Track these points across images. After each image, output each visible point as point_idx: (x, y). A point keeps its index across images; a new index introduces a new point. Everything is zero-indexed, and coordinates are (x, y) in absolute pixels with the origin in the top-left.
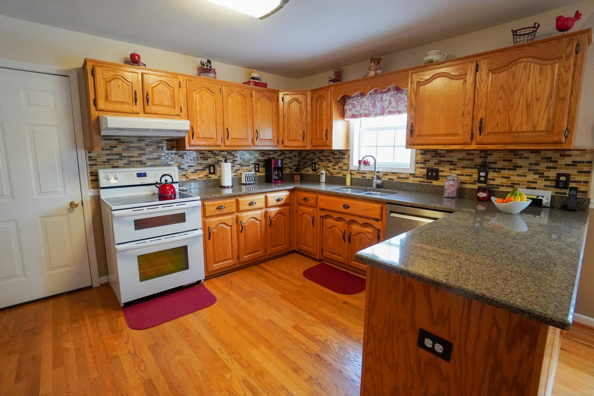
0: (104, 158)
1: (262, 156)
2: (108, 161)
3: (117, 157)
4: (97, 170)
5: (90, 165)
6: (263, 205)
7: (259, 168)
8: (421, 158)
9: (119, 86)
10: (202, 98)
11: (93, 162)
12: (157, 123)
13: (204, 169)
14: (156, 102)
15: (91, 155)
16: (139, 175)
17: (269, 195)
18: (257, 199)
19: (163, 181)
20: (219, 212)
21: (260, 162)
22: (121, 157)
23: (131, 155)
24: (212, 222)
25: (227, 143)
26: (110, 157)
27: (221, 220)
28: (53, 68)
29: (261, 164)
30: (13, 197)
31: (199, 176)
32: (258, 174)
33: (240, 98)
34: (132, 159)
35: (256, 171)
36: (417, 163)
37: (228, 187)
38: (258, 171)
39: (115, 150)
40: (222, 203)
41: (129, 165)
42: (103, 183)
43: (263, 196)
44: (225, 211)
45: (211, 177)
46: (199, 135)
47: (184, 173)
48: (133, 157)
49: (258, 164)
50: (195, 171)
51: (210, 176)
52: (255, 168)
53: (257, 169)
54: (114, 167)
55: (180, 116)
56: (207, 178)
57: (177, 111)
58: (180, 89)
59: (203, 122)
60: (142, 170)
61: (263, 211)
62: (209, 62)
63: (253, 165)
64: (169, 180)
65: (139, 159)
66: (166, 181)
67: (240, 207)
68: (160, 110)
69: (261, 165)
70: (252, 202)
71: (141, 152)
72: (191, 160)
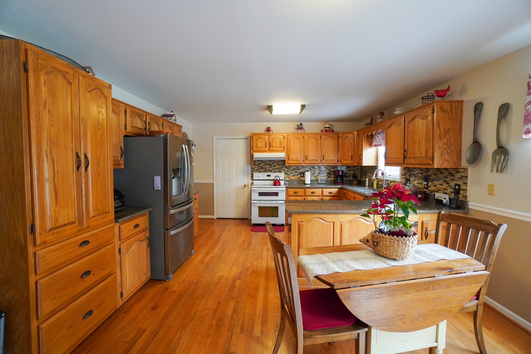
0: (256, 168)
1: (333, 169)
2: (258, 170)
3: (261, 168)
4: (253, 173)
5: (252, 171)
6: (321, 194)
7: (330, 175)
8: (404, 172)
9: (260, 142)
10: (294, 142)
11: (253, 170)
12: (271, 155)
13: (298, 175)
14: (274, 146)
15: (252, 167)
16: (268, 176)
17: (324, 190)
18: (316, 191)
19: (276, 179)
20: (294, 194)
21: (331, 172)
22: (263, 168)
23: (266, 167)
24: (291, 198)
25: (306, 162)
26: (258, 168)
27: (296, 198)
28: (243, 137)
29: (331, 173)
30: (229, 181)
31: (295, 178)
32: (330, 179)
33: (314, 140)
34: (266, 169)
35: (328, 177)
36: (402, 175)
37: (308, 184)
38: (330, 177)
39: (260, 165)
40: (297, 190)
41: (265, 171)
42: (254, 178)
43: (320, 190)
44: (298, 194)
45: (301, 179)
46: (292, 159)
47: (288, 176)
48: (267, 168)
49: (330, 173)
50: (294, 175)
51: (301, 178)
52: (328, 175)
53: (329, 176)
54: (259, 172)
55: (283, 151)
56: (299, 179)
57: (282, 149)
58: (284, 139)
59: (294, 153)
60: (269, 174)
61: (320, 198)
62: (301, 124)
63: (327, 174)
64: (278, 179)
65: (269, 169)
66: (277, 179)
67: (306, 193)
68: (275, 149)
69: (332, 174)
70: (314, 192)
71: (270, 166)
72: (292, 170)
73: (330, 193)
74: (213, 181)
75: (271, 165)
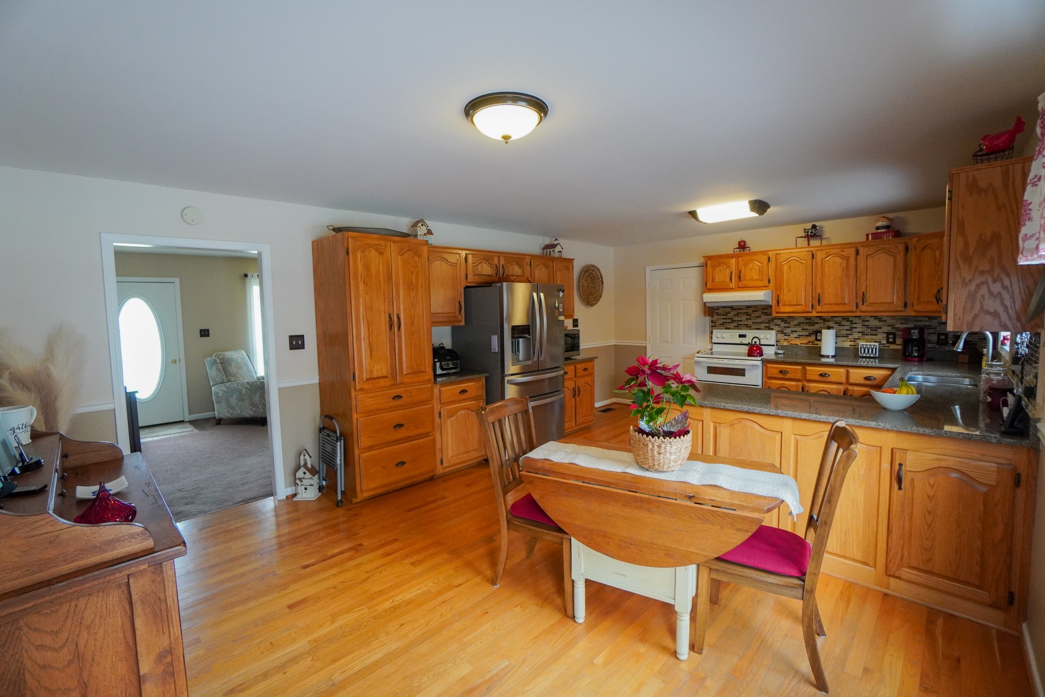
0: (721, 322)
1: (901, 323)
2: (723, 324)
3: (730, 321)
4: (714, 330)
5: (712, 326)
6: (843, 380)
7: (894, 338)
9: (721, 271)
10: (790, 268)
11: (714, 325)
12: (736, 296)
13: (810, 335)
14: (748, 278)
15: (713, 319)
16: (741, 336)
17: (851, 370)
18: (831, 372)
19: (753, 343)
20: (781, 376)
21: (897, 331)
22: (733, 321)
23: (739, 319)
24: (773, 383)
25: (819, 308)
26: (725, 321)
27: (783, 384)
28: (696, 263)
29: (898, 333)
30: (672, 344)
31: (802, 342)
32: (892, 347)
33: (838, 260)
34: (740, 323)
35: (888, 342)
37: (828, 357)
38: (894, 342)
39: (729, 315)
41: (738, 327)
42: (714, 340)
43: (842, 371)
44: (788, 376)
45: (817, 344)
46: (785, 302)
47: (786, 337)
48: (742, 321)
49: (894, 334)
50: (799, 337)
51: (816, 342)
52: (888, 338)
53: (891, 340)
54: (726, 328)
55: (767, 287)
56: (812, 344)
57: (765, 283)
58: (770, 263)
59: (790, 290)
60: (742, 332)
61: (842, 388)
62: (814, 227)
63: (885, 335)
64: (758, 343)
65: (746, 323)
66: (755, 342)
67: (807, 375)
68: (751, 284)
69: (899, 335)
70: (826, 374)
71: (748, 317)
72: (795, 325)
73: (867, 378)
74: (645, 342)
75: (751, 315)
